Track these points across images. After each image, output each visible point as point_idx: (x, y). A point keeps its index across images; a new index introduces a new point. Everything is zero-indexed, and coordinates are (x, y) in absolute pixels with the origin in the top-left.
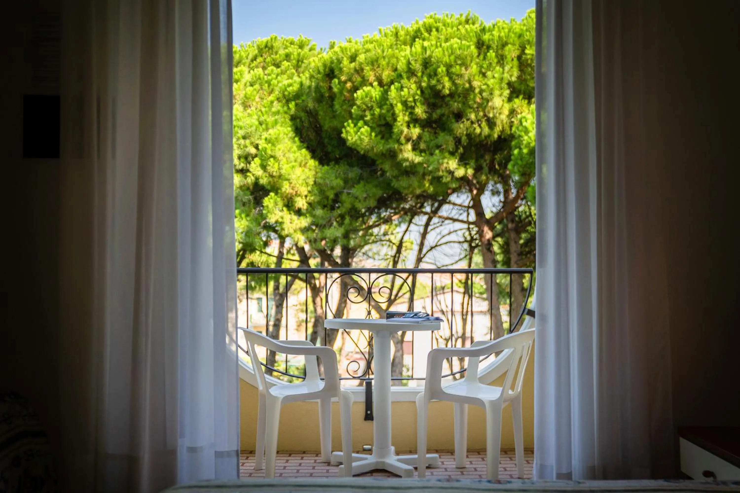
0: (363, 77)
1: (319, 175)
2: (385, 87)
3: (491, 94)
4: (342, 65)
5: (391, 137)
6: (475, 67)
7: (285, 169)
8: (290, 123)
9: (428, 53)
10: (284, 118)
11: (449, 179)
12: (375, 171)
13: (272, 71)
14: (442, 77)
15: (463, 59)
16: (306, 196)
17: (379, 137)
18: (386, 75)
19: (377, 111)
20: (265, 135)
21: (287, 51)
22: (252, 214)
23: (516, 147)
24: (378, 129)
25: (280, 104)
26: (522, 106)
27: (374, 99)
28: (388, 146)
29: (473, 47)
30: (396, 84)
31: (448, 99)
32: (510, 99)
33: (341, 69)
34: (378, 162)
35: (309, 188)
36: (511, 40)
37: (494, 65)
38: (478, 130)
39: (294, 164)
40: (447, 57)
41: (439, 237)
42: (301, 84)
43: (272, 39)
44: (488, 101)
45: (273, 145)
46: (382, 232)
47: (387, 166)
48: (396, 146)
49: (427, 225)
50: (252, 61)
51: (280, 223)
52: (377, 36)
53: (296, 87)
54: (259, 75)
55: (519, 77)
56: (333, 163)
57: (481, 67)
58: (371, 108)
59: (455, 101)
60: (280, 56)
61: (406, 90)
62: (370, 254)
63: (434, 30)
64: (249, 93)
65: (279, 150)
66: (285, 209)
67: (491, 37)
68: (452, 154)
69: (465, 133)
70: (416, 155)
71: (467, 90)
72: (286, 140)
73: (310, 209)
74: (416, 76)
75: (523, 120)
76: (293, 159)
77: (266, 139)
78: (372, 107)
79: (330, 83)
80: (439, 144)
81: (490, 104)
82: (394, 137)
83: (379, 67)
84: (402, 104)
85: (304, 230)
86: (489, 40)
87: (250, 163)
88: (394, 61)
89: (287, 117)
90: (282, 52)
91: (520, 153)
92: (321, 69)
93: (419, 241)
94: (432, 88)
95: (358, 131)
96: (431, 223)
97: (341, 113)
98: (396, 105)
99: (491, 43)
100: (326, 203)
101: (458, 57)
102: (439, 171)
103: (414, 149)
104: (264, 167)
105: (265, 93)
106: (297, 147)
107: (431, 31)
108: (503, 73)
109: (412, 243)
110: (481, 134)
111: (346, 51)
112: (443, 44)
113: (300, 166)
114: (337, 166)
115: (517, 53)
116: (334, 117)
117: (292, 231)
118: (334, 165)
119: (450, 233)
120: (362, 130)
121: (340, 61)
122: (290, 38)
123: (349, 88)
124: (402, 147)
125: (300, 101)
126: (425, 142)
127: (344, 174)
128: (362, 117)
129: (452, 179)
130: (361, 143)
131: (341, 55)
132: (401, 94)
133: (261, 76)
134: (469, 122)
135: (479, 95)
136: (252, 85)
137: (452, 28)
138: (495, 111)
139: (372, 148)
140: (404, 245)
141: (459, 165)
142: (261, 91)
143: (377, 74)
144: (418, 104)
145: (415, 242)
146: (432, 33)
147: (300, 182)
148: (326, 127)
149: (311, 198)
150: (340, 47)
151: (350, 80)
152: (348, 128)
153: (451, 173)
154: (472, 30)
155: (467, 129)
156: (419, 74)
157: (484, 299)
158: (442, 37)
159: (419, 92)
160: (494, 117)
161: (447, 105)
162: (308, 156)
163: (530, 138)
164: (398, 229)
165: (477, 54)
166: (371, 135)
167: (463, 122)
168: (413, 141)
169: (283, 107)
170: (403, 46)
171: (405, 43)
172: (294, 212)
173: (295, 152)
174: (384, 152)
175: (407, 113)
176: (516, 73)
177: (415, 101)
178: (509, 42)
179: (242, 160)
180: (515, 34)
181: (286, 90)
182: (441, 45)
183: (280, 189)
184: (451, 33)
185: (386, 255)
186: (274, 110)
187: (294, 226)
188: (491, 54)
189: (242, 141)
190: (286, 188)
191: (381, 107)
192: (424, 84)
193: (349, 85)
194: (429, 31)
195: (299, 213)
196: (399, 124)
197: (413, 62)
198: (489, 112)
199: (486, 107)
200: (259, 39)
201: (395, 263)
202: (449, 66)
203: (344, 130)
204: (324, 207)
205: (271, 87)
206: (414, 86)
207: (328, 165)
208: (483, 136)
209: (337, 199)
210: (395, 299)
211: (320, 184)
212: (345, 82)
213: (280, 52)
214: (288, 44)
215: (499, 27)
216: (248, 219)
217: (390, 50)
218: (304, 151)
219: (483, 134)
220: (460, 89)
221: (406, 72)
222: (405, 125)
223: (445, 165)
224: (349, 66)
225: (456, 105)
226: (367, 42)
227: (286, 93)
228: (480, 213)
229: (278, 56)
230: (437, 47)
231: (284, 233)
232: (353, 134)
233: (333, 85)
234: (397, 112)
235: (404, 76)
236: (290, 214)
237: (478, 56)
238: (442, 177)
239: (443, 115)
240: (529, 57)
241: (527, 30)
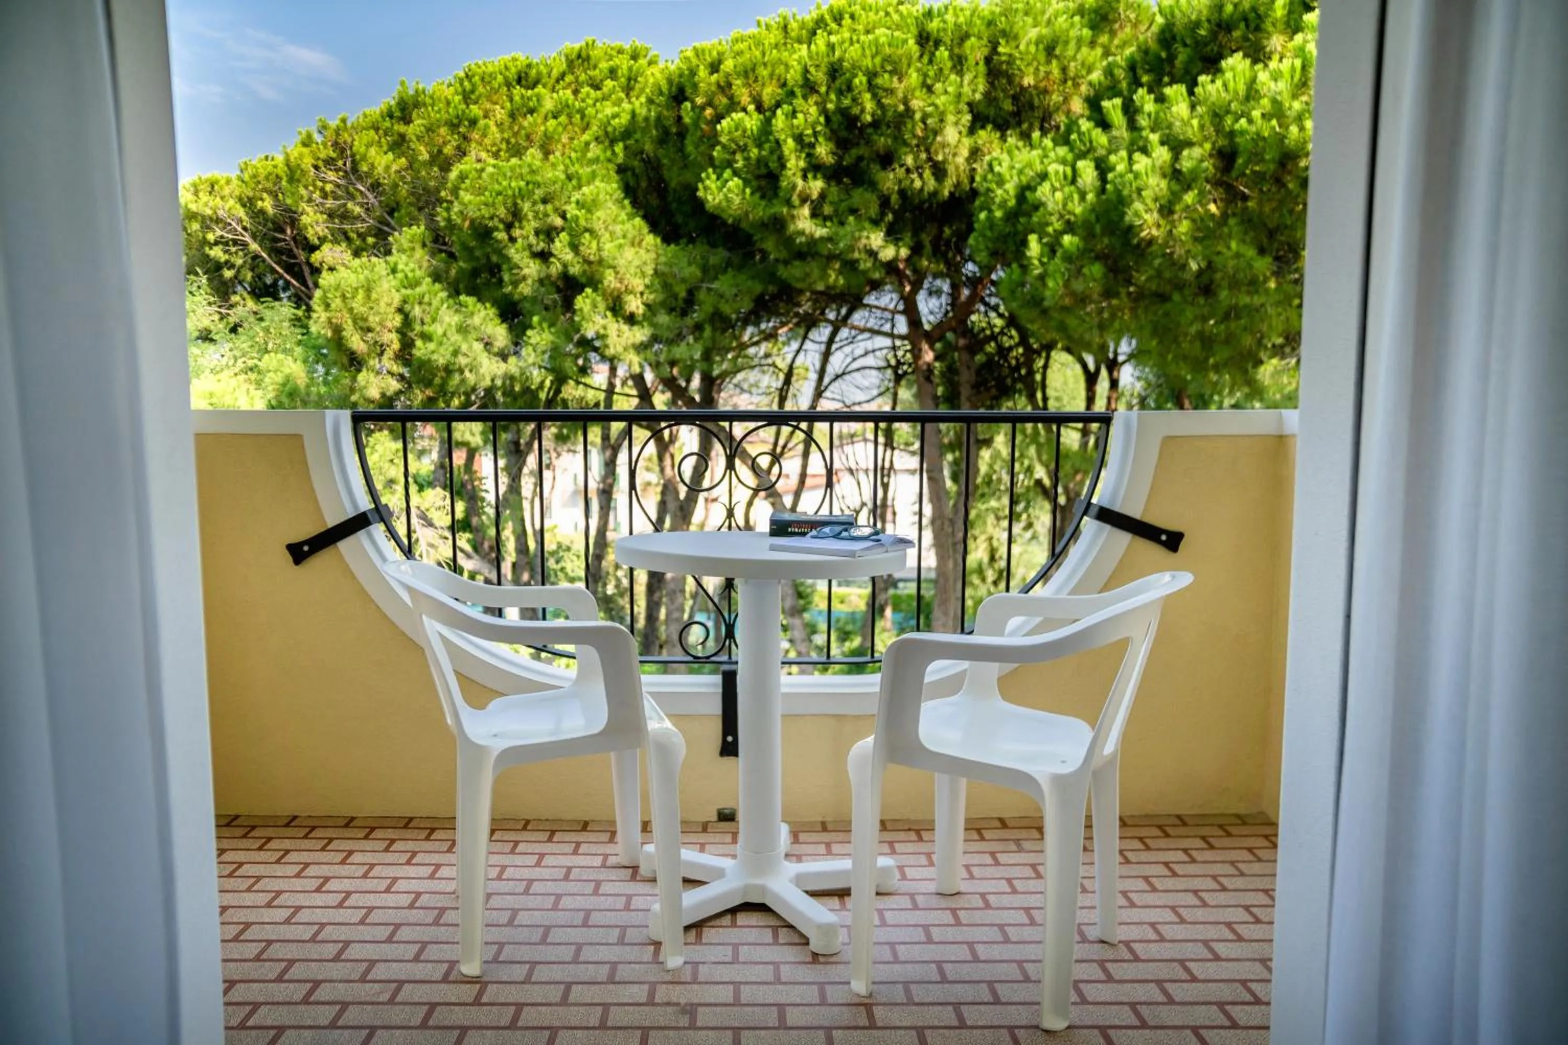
0: (731, 98)
1: (663, 259)
2: (768, 114)
3: (942, 121)
4: (696, 79)
5: (776, 195)
6: (914, 75)
7: (609, 247)
8: (615, 177)
9: (837, 54)
10: (608, 169)
11: (869, 265)
12: (751, 255)
13: (588, 95)
14: (860, 93)
15: (895, 63)
16: (642, 294)
17: (757, 195)
18: (769, 92)
19: (754, 152)
20: (576, 196)
21: (611, 63)
22: (559, 324)
23: (982, 209)
24: (754, 183)
25: (601, 146)
26: (991, 143)
27: (749, 132)
28: (772, 211)
29: (911, 42)
30: (785, 106)
31: (870, 130)
32: (972, 131)
33: (695, 86)
34: (755, 238)
35: (647, 281)
36: (976, 30)
37: (946, 72)
38: (918, 184)
39: (622, 241)
40: (869, 59)
41: (849, 359)
42: (633, 114)
43: (587, 44)
44: (936, 133)
45: (589, 211)
46: (762, 353)
47: (769, 245)
48: (785, 210)
49: (831, 341)
50: (558, 81)
51: (601, 337)
52: (753, 30)
53: (624, 119)
54: (567, 100)
55: (987, 95)
56: (685, 240)
57: (925, 75)
58: (744, 149)
59: (882, 135)
60: (601, 71)
61: (800, 116)
62: (745, 386)
63: (847, 16)
64: (551, 129)
65: (599, 219)
66: (609, 314)
67: (941, 25)
68: (876, 223)
69: (896, 188)
70: (816, 225)
71: (901, 115)
72: (610, 204)
73: (648, 314)
74: (817, 92)
75: (995, 163)
76: (619, 233)
77: (578, 202)
78: (746, 145)
79: (679, 109)
80: (855, 206)
81: (939, 139)
82: (782, 194)
83: (756, 80)
84: (795, 140)
85: (641, 348)
86: (938, 31)
87: (553, 241)
88: (780, 70)
89: (611, 166)
90: (604, 65)
91: (990, 219)
92: (665, 89)
93: (818, 366)
94: (843, 112)
95: (724, 186)
96: (837, 339)
97: (695, 158)
98: (785, 141)
99: (942, 34)
100: (673, 305)
101: (887, 59)
102: (853, 251)
103: (814, 215)
104: (575, 247)
105: (576, 129)
106: (627, 214)
107: (841, 18)
108: (961, 85)
109: (807, 370)
110: (922, 190)
111: (704, 55)
112: (862, 38)
113: (633, 245)
114: (691, 246)
115: (986, 51)
116: (686, 166)
117: (620, 349)
118: (687, 245)
119: (866, 353)
120: (730, 184)
121: (693, 73)
122: (617, 44)
123: (709, 118)
124: (795, 212)
125: (630, 142)
126: (831, 203)
127: (703, 257)
128: (729, 164)
129: (874, 264)
130: (729, 207)
131: (694, 61)
132: (792, 124)
133: (570, 102)
134: (903, 170)
135: (920, 124)
136: (555, 117)
137: (877, 12)
138: (947, 151)
139: (747, 214)
140: (795, 371)
141: (886, 241)
142: (570, 127)
143: (754, 93)
144: (821, 139)
145: (811, 368)
146: (844, 22)
147: (632, 270)
148: (673, 184)
149: (650, 297)
150: (695, 48)
151: (710, 103)
152: (708, 182)
153: (872, 254)
154: (910, 14)
155: (900, 182)
156: (823, 89)
157: (913, 453)
158: (861, 28)
159: (822, 119)
160: (945, 161)
161: (868, 142)
162: (645, 230)
163: (1006, 192)
164: (786, 349)
165: (918, 54)
166: (744, 192)
167: (894, 170)
168: (812, 202)
169: (605, 151)
170: (796, 45)
171: (800, 42)
172: (623, 318)
173: (623, 223)
174: (766, 220)
175: (803, 155)
176: (982, 87)
177: (815, 134)
178: (971, 32)
179: (542, 237)
180: (983, 18)
181: (609, 123)
182: (858, 41)
183: (602, 282)
184: (874, 22)
185: (769, 387)
186: (590, 155)
187: (623, 341)
188: (943, 53)
189: (541, 207)
190: (610, 280)
191: (760, 146)
192: (830, 106)
193: (709, 112)
194: (838, 19)
195: (631, 320)
196: (790, 173)
197: (812, 70)
198: (937, 153)
199: (931, 143)
200: (568, 44)
201: (782, 400)
202: (872, 76)
203: (700, 186)
204: (671, 310)
205: (586, 120)
206: (813, 110)
207: (677, 244)
208: (926, 193)
209: (690, 301)
210: (782, 453)
211: (663, 274)
212: (703, 108)
213: (600, 66)
214: (614, 53)
215: (955, 9)
216: (553, 330)
217: (775, 51)
218: (638, 221)
219: (926, 189)
220: (890, 114)
221: (802, 87)
222: (799, 174)
223: (864, 241)
224: (707, 80)
225: (882, 141)
226: (737, 41)
227: (610, 129)
228: (914, 321)
229: (597, 71)
230: (852, 43)
231: (610, 352)
232: (716, 191)
233: (683, 113)
234: (786, 152)
235: (798, 92)
236: (617, 321)
237: (921, 56)
238: (857, 261)
239: (860, 159)
240: (1004, 58)
241: (1001, 14)
